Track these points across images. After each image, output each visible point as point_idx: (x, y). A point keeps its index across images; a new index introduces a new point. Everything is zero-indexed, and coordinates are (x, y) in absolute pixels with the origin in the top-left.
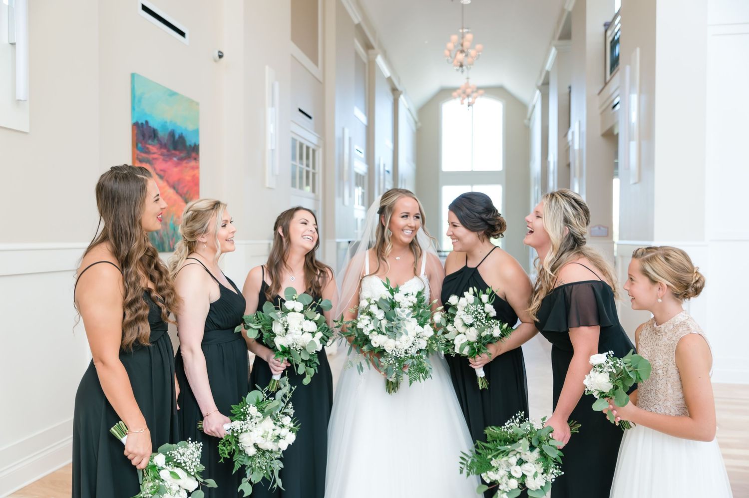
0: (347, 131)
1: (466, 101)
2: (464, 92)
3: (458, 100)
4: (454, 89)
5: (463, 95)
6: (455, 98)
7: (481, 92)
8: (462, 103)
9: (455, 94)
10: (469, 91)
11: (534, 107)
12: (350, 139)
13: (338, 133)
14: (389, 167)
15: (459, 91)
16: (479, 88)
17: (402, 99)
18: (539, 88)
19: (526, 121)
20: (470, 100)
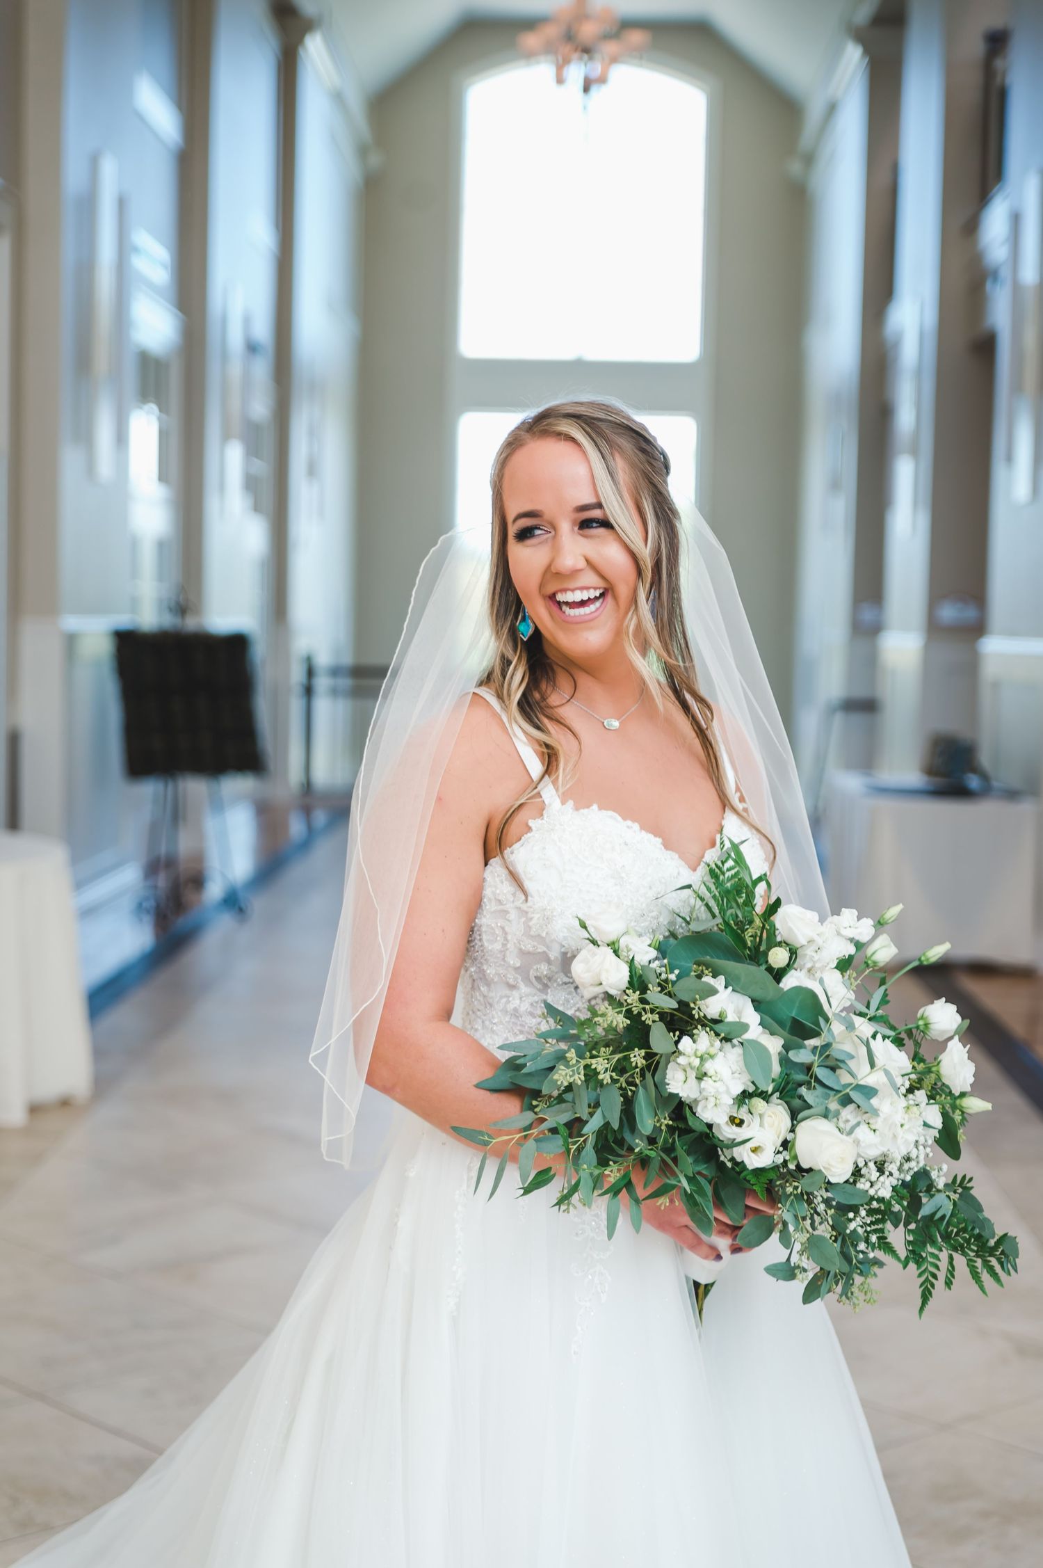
0: (109, 169)
1: (576, 72)
2: (569, 36)
3: (544, 70)
4: (529, 24)
5: (566, 49)
6: (529, 56)
7: (636, 37)
8: (560, 80)
9: (531, 40)
10: (588, 31)
11: (832, 109)
12: (122, 204)
13: (73, 175)
14: (263, 330)
15: (551, 31)
16: (627, 25)
17: (314, 49)
18: (860, 36)
19: (795, 167)
20: (596, 68)
